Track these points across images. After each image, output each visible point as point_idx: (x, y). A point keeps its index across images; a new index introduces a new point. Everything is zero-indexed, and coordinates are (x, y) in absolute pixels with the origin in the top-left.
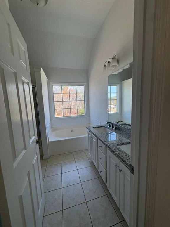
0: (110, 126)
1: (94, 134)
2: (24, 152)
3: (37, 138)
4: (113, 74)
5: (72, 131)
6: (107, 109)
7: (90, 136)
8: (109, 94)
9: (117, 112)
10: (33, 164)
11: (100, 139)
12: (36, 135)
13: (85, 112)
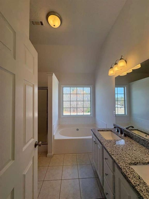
0: (118, 131)
1: (99, 140)
2: (11, 162)
3: (37, 141)
4: (120, 75)
5: (78, 130)
6: (114, 112)
7: (94, 140)
8: (116, 95)
9: (125, 114)
10: (25, 175)
11: (106, 149)
12: (35, 137)
13: (91, 111)
